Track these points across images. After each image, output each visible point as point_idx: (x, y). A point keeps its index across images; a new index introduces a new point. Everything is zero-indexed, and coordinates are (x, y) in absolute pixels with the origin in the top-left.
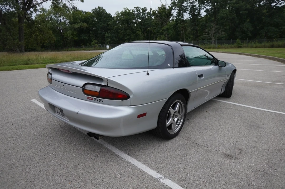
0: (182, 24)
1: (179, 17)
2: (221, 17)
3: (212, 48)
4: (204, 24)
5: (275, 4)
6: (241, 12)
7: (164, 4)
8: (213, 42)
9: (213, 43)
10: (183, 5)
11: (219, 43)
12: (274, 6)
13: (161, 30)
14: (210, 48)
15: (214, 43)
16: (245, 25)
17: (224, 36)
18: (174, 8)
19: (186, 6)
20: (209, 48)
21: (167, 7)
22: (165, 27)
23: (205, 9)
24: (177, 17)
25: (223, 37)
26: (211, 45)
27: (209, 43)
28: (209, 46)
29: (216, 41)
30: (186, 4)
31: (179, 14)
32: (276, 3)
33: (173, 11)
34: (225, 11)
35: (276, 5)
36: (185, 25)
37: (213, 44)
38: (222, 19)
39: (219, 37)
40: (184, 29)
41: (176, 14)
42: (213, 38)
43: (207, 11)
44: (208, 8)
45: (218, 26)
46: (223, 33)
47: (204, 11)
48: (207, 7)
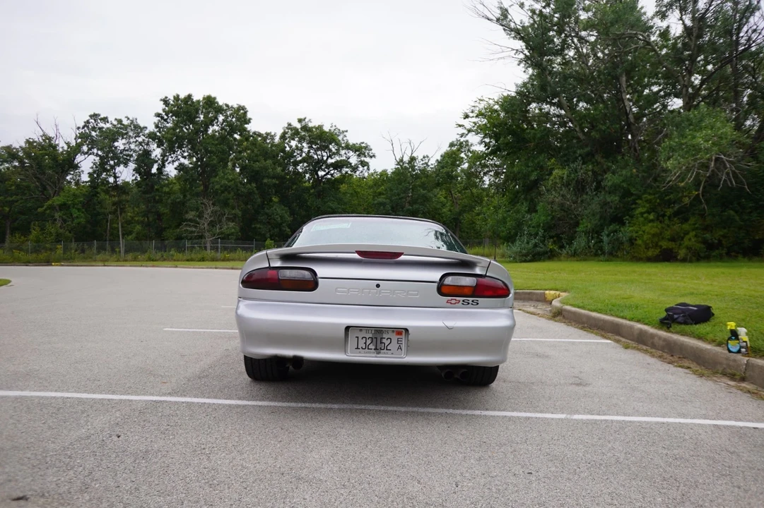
0: (114, 196)
1: (99, 175)
2: (221, 186)
3: (208, 260)
4: (178, 200)
5: (323, 173)
6: (265, 181)
7: (52, 134)
8: (208, 245)
9: (209, 248)
10: (113, 146)
11: (225, 249)
12: (322, 177)
13: (42, 207)
14: (203, 261)
15: (212, 248)
16: (275, 209)
17: (233, 230)
18: (85, 148)
19: (124, 150)
20: (200, 261)
21: (62, 146)
22: (57, 200)
23: (176, 164)
24: (95, 175)
25: (232, 234)
26: (204, 251)
27: (200, 247)
28: (200, 256)
29: (218, 243)
30: (124, 144)
31: (102, 167)
32: (325, 171)
33: (79, 158)
34: (230, 175)
35: (325, 175)
36: (124, 197)
37: (209, 251)
38: (223, 192)
39: (222, 233)
40: (119, 210)
41: (92, 168)
42: (207, 234)
43: (181, 168)
44: (186, 162)
45: (217, 208)
46: (232, 224)
47: (176, 169)
48: (182, 160)
